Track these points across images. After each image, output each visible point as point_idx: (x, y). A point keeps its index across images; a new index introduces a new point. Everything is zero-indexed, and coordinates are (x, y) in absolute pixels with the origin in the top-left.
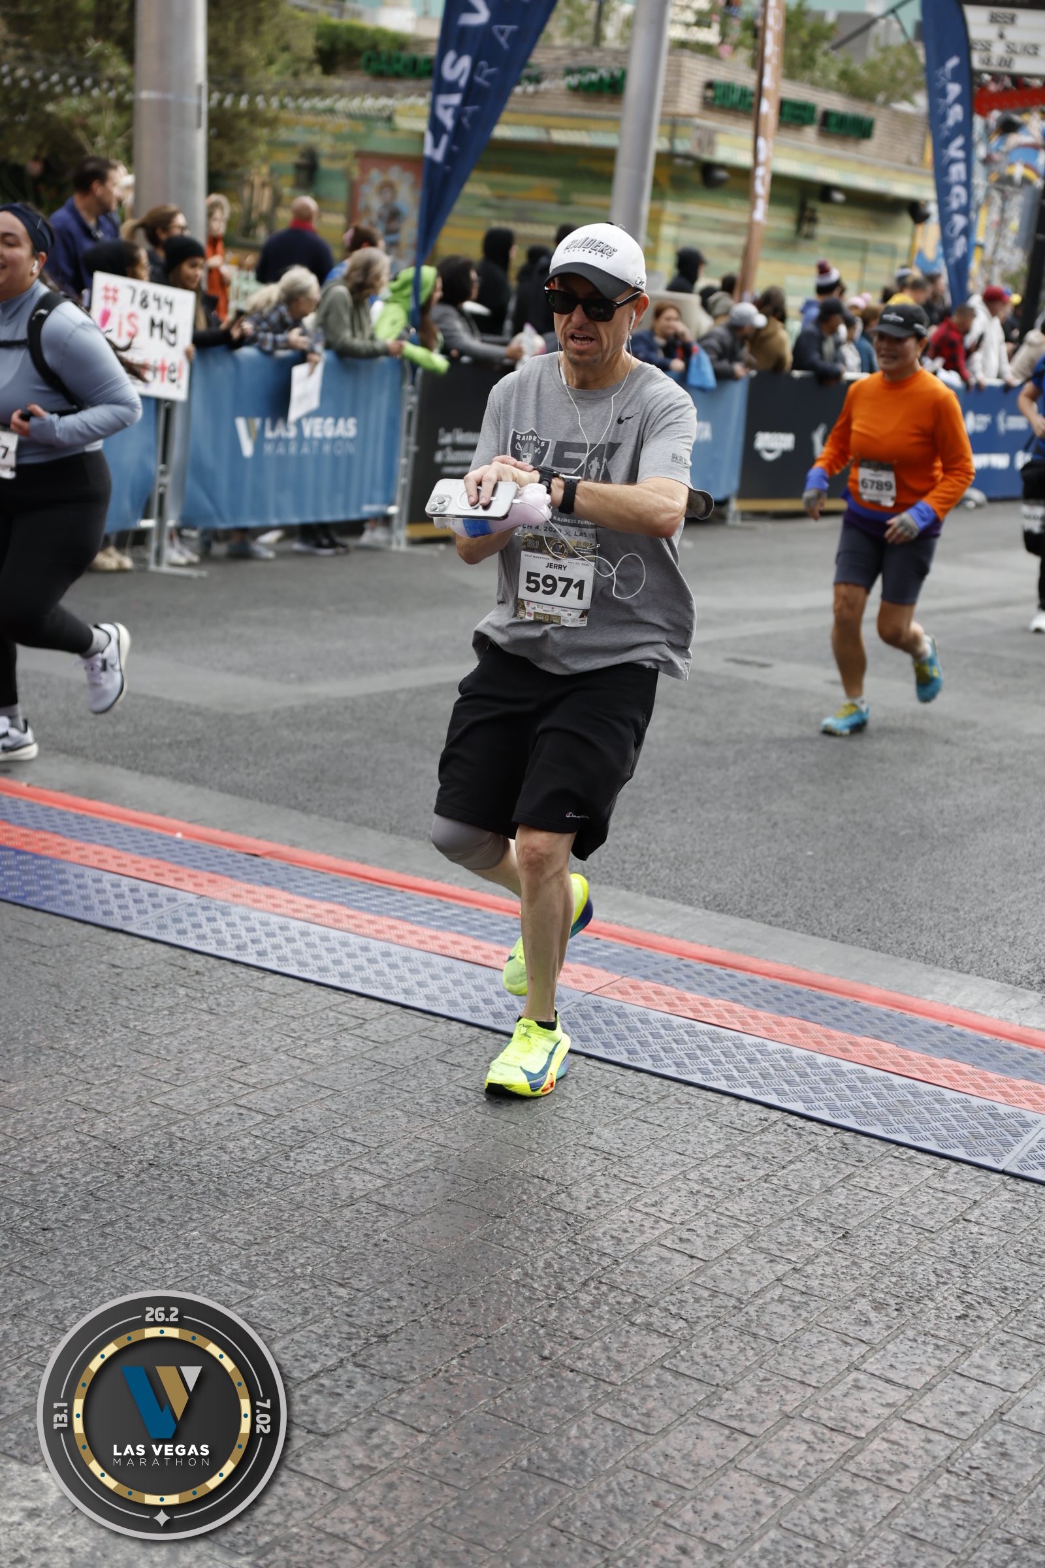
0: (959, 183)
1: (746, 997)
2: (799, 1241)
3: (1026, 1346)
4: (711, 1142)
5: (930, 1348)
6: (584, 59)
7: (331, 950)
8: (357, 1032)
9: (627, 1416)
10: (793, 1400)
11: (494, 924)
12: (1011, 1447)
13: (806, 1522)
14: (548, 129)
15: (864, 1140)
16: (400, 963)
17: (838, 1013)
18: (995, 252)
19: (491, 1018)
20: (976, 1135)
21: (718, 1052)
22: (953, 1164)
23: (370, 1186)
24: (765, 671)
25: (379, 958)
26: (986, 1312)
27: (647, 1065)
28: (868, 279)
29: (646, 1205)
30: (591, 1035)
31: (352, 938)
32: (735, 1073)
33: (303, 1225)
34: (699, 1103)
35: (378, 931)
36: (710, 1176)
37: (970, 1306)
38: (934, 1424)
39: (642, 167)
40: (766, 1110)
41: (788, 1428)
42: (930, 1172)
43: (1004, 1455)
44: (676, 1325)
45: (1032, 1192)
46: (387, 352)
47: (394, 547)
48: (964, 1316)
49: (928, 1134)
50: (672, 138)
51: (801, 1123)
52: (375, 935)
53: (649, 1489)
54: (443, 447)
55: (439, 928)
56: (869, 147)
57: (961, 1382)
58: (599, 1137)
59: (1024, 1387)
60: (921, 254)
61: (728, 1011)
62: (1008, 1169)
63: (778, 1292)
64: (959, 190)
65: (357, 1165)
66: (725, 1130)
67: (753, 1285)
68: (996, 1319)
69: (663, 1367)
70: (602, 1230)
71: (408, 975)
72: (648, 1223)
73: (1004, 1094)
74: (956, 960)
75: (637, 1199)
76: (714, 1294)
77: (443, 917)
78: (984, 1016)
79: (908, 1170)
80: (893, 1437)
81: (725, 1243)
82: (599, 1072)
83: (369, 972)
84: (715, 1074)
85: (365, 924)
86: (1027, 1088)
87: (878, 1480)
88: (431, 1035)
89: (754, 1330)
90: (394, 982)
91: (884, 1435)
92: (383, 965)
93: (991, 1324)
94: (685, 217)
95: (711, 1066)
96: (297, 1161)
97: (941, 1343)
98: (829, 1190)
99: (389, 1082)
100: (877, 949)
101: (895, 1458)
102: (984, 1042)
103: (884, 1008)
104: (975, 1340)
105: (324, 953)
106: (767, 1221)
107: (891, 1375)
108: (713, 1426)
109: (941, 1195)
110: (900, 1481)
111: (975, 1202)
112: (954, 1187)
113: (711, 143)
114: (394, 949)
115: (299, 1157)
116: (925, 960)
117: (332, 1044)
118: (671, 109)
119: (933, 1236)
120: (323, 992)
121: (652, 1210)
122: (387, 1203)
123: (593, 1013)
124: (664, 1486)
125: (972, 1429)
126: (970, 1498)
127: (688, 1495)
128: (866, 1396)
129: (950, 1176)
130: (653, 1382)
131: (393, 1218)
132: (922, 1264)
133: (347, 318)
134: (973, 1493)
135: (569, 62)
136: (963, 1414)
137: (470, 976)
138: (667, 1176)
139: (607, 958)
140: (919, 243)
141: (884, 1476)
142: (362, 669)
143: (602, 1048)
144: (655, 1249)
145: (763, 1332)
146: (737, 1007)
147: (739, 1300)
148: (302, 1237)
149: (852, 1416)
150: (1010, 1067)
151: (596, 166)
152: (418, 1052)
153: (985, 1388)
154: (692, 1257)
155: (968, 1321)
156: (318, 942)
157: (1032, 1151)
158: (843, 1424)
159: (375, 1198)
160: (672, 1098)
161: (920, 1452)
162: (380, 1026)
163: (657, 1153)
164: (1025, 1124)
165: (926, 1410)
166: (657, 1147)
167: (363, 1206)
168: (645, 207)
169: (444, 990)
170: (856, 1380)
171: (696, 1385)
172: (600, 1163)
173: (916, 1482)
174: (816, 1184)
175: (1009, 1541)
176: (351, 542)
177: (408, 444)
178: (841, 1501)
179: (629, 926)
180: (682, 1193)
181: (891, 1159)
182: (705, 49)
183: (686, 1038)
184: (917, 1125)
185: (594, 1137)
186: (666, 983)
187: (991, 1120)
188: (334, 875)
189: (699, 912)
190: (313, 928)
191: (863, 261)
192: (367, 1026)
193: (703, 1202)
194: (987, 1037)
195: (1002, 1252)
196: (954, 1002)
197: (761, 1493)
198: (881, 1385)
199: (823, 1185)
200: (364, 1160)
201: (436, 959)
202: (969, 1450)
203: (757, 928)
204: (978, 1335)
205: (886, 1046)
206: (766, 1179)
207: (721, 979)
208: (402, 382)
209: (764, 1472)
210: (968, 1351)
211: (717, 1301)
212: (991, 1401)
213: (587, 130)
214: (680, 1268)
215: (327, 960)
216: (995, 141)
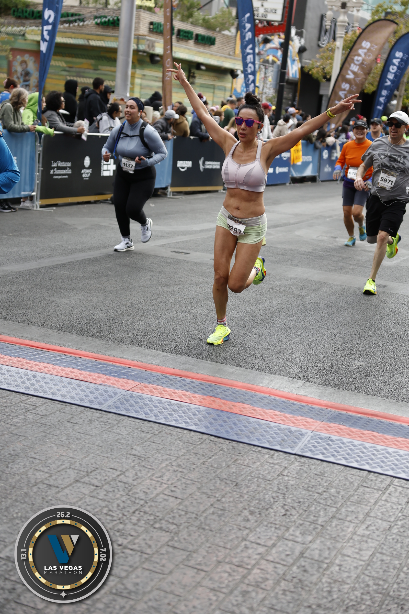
0: (250, 63)
1: (190, 389)
2: (218, 488)
3: (310, 525)
4: (180, 449)
5: (273, 529)
6: (101, 13)
7: (20, 378)
8: (34, 411)
9: (155, 567)
10: (221, 555)
11: (87, 364)
12: (308, 567)
13: (230, 606)
14: (88, 40)
15: (241, 445)
16: (50, 382)
17: (227, 393)
18: (263, 90)
19: (89, 403)
20: (283, 440)
21: (181, 412)
22: (276, 452)
23: (43, 477)
24: (187, 255)
25: (41, 380)
26: (294, 512)
27: (153, 419)
28: (216, 100)
29: (157, 477)
30: (130, 408)
31: (29, 372)
32: (188, 420)
33: (16, 496)
34: (174, 433)
35: (40, 369)
36: (181, 463)
37: (287, 510)
38: (277, 560)
39: (128, 56)
40: (201, 435)
41: (220, 567)
42: (267, 456)
43: (305, 571)
44: (172, 527)
45: (307, 462)
46: (29, 130)
47: (35, 209)
48: (285, 515)
49: (265, 441)
50: (137, 45)
51: (216, 439)
52: (38, 370)
53: (166, 597)
54: (53, 168)
55: (65, 366)
56: (214, 48)
57: (286, 542)
58: (136, 450)
59: (310, 542)
60: (235, 90)
61: (184, 395)
62: (297, 453)
63: (212, 510)
64: (250, 65)
65: (37, 468)
66: (186, 444)
67: (202, 508)
68: (298, 515)
69: (168, 545)
70: (139, 489)
71: (53, 387)
72: (158, 485)
73: (293, 423)
74: (270, 369)
75: (153, 475)
76: (187, 513)
77: (66, 362)
78: (282, 391)
79: (259, 456)
80: (262, 567)
81: (189, 491)
82: (134, 423)
83: (37, 386)
84: (180, 421)
85: (34, 366)
86: (302, 420)
87: (257, 585)
88: (64, 411)
89: (203, 526)
90: (48, 390)
91: (258, 567)
92: (42, 383)
93: (296, 517)
94: (144, 75)
95: (178, 418)
96: (12, 468)
97: (277, 526)
98: (228, 466)
99: (48, 432)
100: (239, 366)
101: (263, 576)
102: (284, 402)
103: (244, 390)
104: (290, 524)
105: (18, 379)
106: (205, 480)
107: (259, 541)
108: (190, 568)
109: (272, 465)
110: (266, 585)
111: (286, 467)
112: (277, 462)
113: (153, 46)
114: (47, 376)
115: (12, 466)
116: (258, 370)
117: (23, 417)
118: (137, 33)
119: (270, 482)
120: (18, 395)
121: (159, 479)
122: (50, 483)
123: (130, 398)
124: (171, 596)
125: (291, 561)
126: (293, 590)
127: (182, 599)
128: (250, 551)
129: (275, 457)
130: (164, 552)
131: (54, 490)
132: (267, 494)
133: (12, 116)
134: (295, 588)
135: (96, 14)
136: (288, 555)
137: (79, 386)
138: (164, 465)
139: (134, 375)
140: (234, 86)
141: (259, 584)
142: (25, 260)
143: (135, 413)
144: (162, 495)
145: (207, 528)
146: (187, 393)
147: (197, 515)
148: (16, 501)
149: (245, 559)
150: (294, 411)
151: (108, 55)
152: (59, 418)
153: (296, 544)
154: (176, 498)
155: (287, 516)
156: (15, 374)
157: (306, 445)
158: (241, 564)
159: (46, 482)
160: (164, 432)
161: (273, 573)
162: (43, 408)
163: (159, 455)
164: (302, 434)
165: (274, 555)
166: (159, 453)
167: (41, 486)
168: (130, 71)
169: (69, 392)
170: (245, 545)
171: (182, 552)
172: (137, 461)
173: (272, 585)
174: (224, 464)
175: (309, 607)
176: (16, 207)
177: (39, 167)
178: (243, 596)
179: (141, 362)
180: (171, 471)
181: (252, 452)
182: (149, 9)
183: (168, 407)
184: (261, 437)
185: (133, 450)
186: (158, 385)
187: (289, 434)
188: (19, 346)
189: (169, 355)
190: (12, 369)
191: (214, 93)
192: (37, 409)
193: (179, 474)
194: (284, 400)
195: (297, 487)
196: (271, 386)
197: (211, 595)
198: (255, 546)
199: (226, 464)
200: (41, 465)
201: (65, 379)
202: (291, 570)
203: (192, 360)
204: (291, 522)
205: (246, 406)
206: (204, 463)
207: (180, 382)
208: (36, 141)
209: (212, 586)
210: (288, 529)
211: (188, 516)
212: (298, 549)
213: (104, 41)
214: (172, 503)
215: (19, 382)
216: (262, 46)
